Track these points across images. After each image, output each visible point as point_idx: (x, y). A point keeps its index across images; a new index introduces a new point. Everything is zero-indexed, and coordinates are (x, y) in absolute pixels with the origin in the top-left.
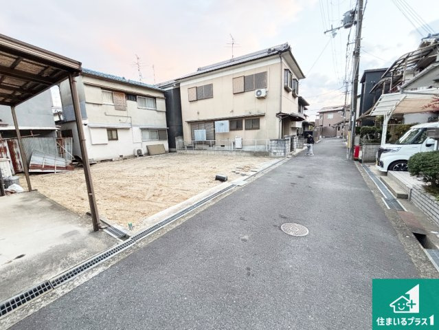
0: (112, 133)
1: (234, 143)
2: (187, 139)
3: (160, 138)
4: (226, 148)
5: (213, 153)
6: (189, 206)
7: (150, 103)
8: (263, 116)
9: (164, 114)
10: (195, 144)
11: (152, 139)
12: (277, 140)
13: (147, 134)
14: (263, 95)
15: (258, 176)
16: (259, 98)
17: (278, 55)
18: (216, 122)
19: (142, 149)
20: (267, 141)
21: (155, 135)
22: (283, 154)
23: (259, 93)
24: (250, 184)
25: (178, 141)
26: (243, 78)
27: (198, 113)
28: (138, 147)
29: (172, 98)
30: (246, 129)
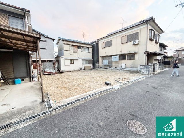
0: (72, 61)
1: (121, 66)
2: (100, 64)
3: (89, 63)
4: (117, 68)
5: (111, 70)
6: (85, 97)
7: (86, 49)
8: (137, 53)
9: (92, 54)
10: (103, 66)
11: (86, 63)
12: (144, 65)
13: (85, 62)
14: (137, 43)
15: (128, 84)
16: (134, 45)
17: (146, 23)
18: (113, 57)
19: (82, 67)
20: (139, 66)
21: (88, 62)
22: (147, 73)
23: (134, 42)
24: (122, 88)
25: (97, 65)
26: (126, 36)
27: (105, 53)
28: (81, 66)
29: (95, 47)
30: (127, 60)
